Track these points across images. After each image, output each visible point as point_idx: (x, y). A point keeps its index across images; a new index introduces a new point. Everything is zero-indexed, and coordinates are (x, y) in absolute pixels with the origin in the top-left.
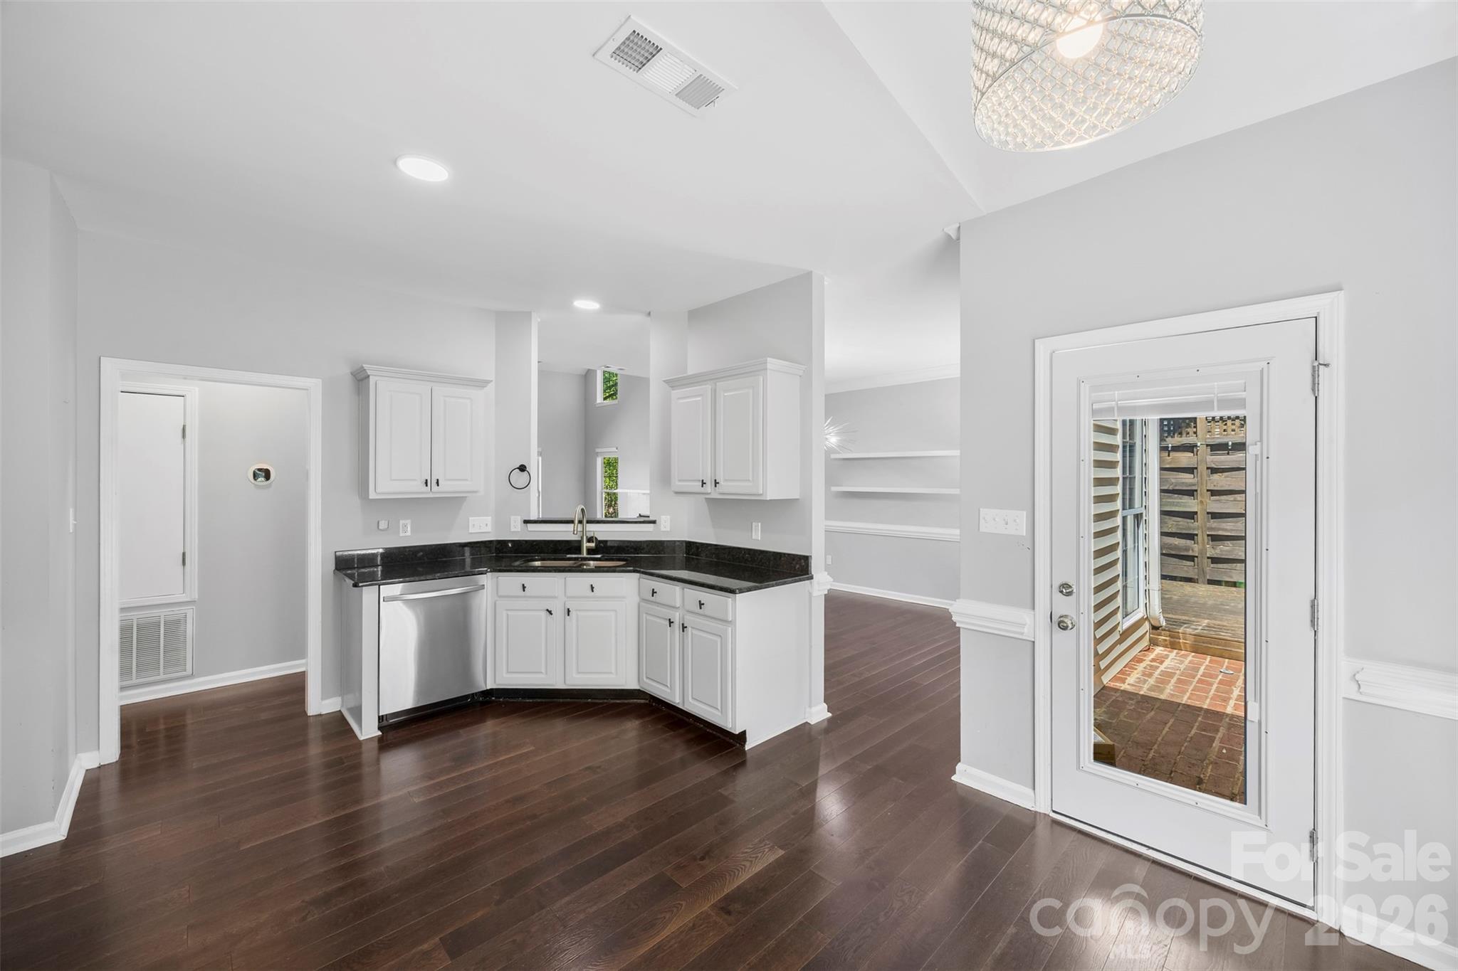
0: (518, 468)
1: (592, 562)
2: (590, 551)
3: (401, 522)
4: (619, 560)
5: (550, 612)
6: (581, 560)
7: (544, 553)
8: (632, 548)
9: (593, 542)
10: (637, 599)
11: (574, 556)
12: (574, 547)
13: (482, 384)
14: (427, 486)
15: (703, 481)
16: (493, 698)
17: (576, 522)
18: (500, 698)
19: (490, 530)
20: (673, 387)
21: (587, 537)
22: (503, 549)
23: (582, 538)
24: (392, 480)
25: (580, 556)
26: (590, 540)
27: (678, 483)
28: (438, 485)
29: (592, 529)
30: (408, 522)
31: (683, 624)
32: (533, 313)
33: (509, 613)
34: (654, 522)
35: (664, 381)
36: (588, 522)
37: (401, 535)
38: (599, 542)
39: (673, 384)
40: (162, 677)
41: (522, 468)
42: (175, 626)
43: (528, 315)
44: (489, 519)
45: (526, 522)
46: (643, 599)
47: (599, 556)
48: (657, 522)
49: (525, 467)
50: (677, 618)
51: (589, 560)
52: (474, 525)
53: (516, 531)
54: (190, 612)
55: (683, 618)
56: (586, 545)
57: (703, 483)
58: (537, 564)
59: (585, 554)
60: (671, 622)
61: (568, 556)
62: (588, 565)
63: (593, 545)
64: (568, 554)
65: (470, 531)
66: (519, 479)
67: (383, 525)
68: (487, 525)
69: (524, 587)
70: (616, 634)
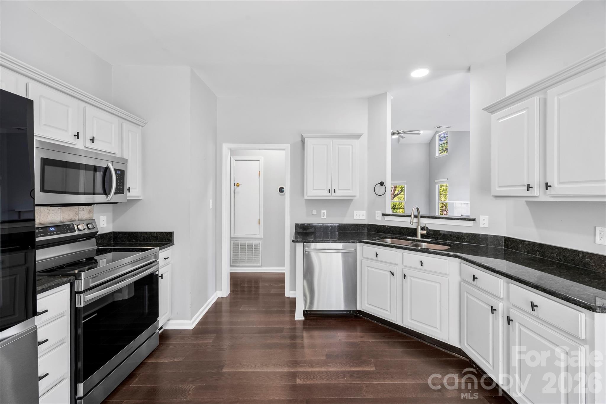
0: (379, 184)
1: (423, 244)
2: (423, 236)
3: (322, 211)
4: (444, 245)
5: (393, 274)
6: (417, 242)
7: (394, 234)
8: (455, 237)
9: (425, 230)
10: (458, 279)
11: (412, 238)
12: (413, 232)
13: (358, 136)
14: (329, 193)
15: (528, 185)
16: (361, 316)
17: (412, 216)
18: (364, 316)
19: (365, 218)
20: (492, 112)
21: (421, 227)
22: (371, 229)
23: (417, 227)
24: (314, 190)
25: (415, 238)
26: (423, 229)
27: (498, 189)
28: (335, 193)
29: (425, 222)
30: (325, 211)
31: (508, 317)
32: (387, 93)
33: (369, 269)
34: (474, 220)
35: (483, 109)
36: (422, 217)
37: (322, 217)
38: (429, 231)
39: (491, 109)
40: (253, 265)
41: (382, 184)
42: (257, 246)
43: (384, 95)
44: (364, 212)
45: (384, 215)
46: (463, 280)
47: (429, 240)
48: (477, 220)
49: (383, 183)
50: (500, 306)
51: (422, 242)
52: (356, 215)
53: (379, 220)
54: (261, 242)
55: (508, 311)
56: (420, 232)
57: (529, 187)
58: (389, 240)
59: (419, 238)
60: (493, 310)
61: (408, 237)
62: (421, 246)
63: (425, 232)
64: (408, 236)
65: (355, 218)
66: (380, 190)
67: (315, 212)
68: (363, 215)
69: (377, 255)
70: (440, 301)
